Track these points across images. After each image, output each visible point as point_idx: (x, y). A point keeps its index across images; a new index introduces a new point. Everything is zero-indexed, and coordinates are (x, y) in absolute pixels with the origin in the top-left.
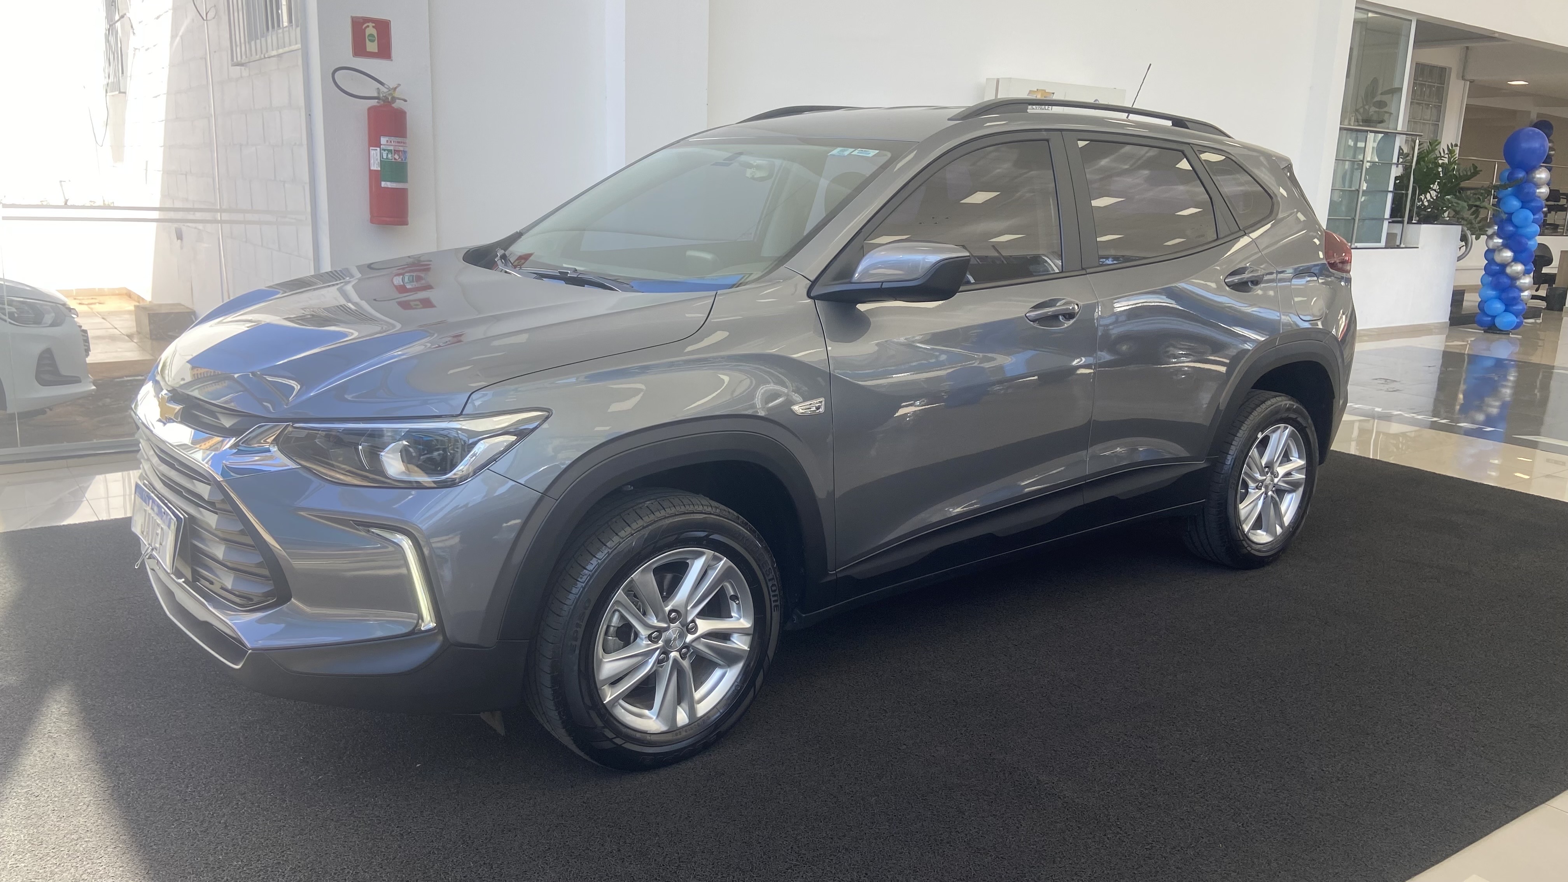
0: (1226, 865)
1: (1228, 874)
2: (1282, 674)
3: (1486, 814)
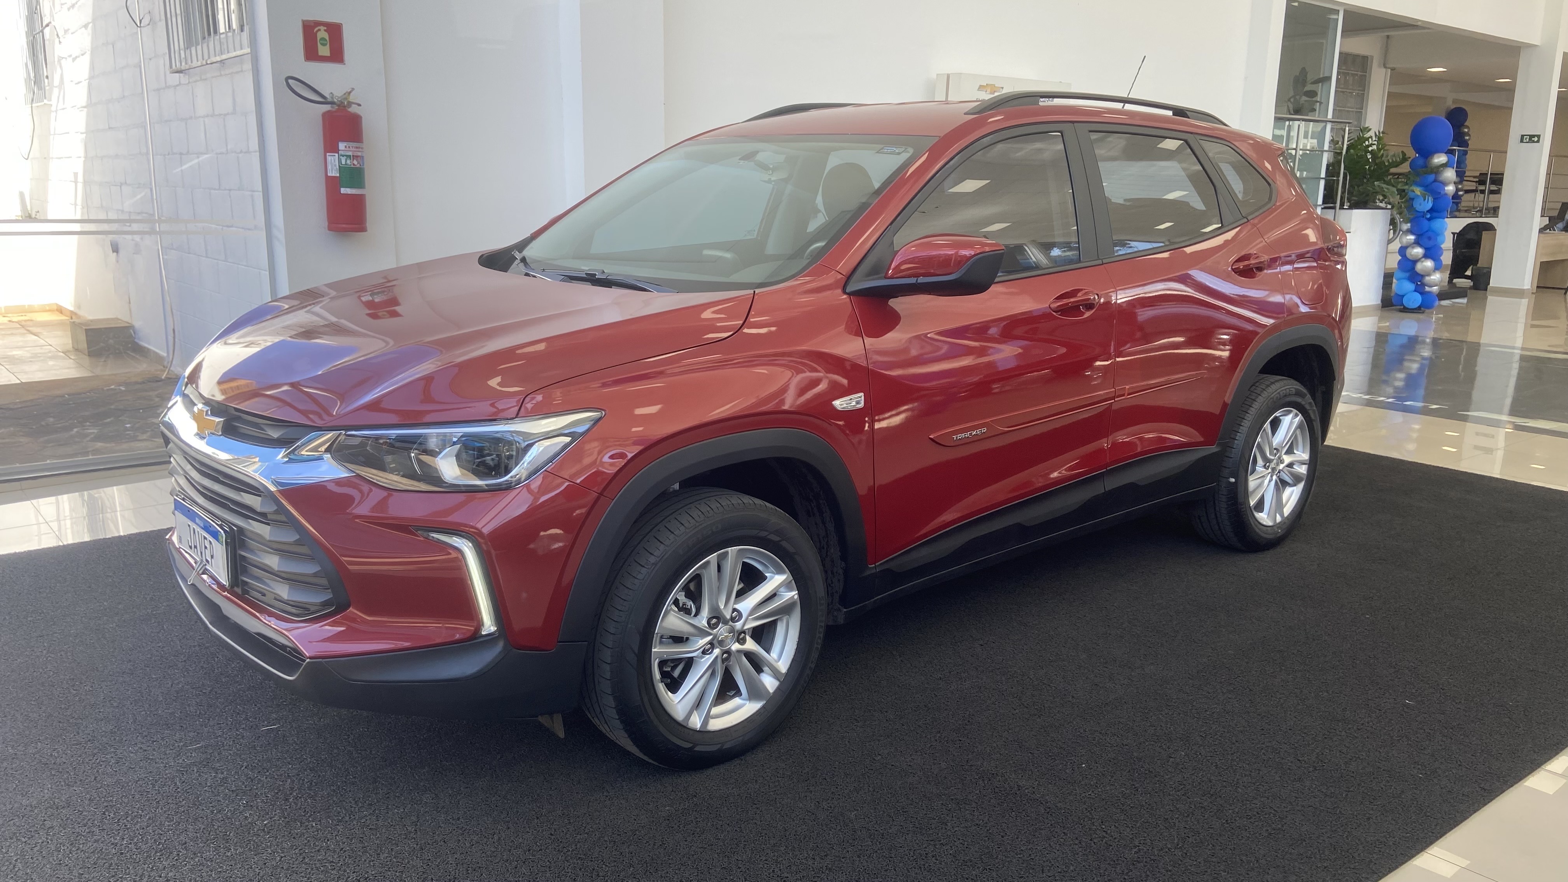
0: (1215, 865)
1: (1218, 874)
2: (1247, 663)
3: (1464, 798)
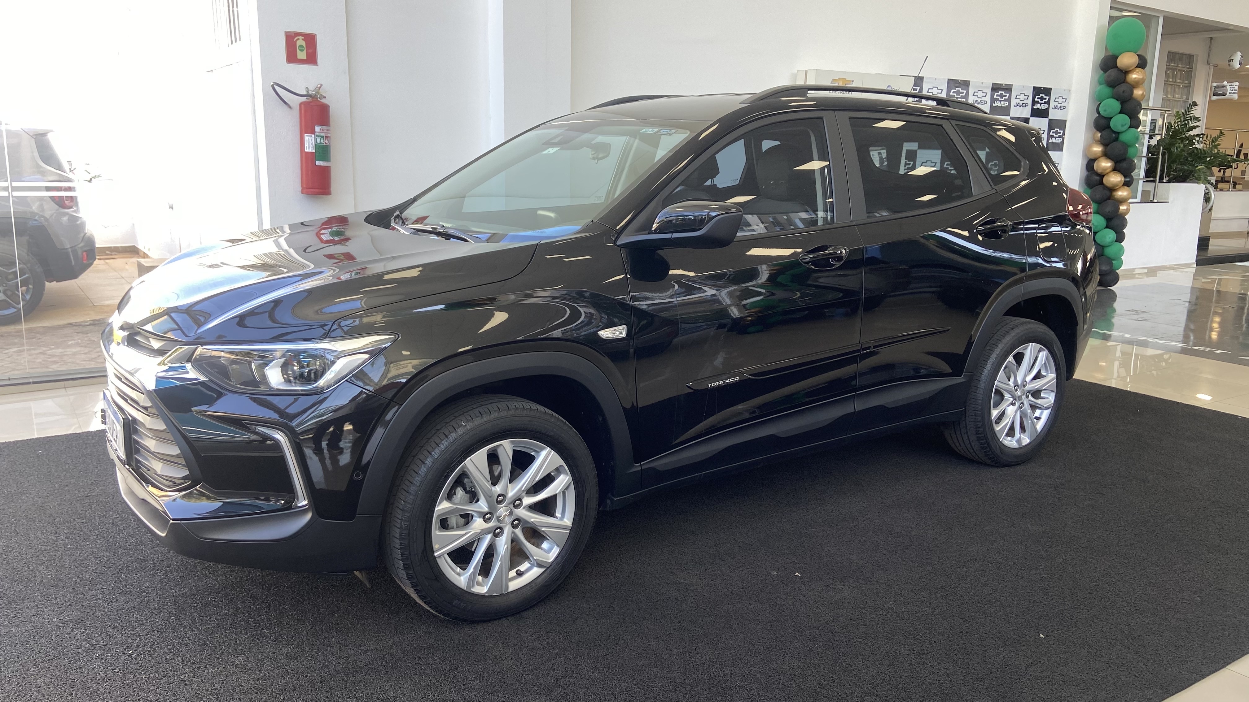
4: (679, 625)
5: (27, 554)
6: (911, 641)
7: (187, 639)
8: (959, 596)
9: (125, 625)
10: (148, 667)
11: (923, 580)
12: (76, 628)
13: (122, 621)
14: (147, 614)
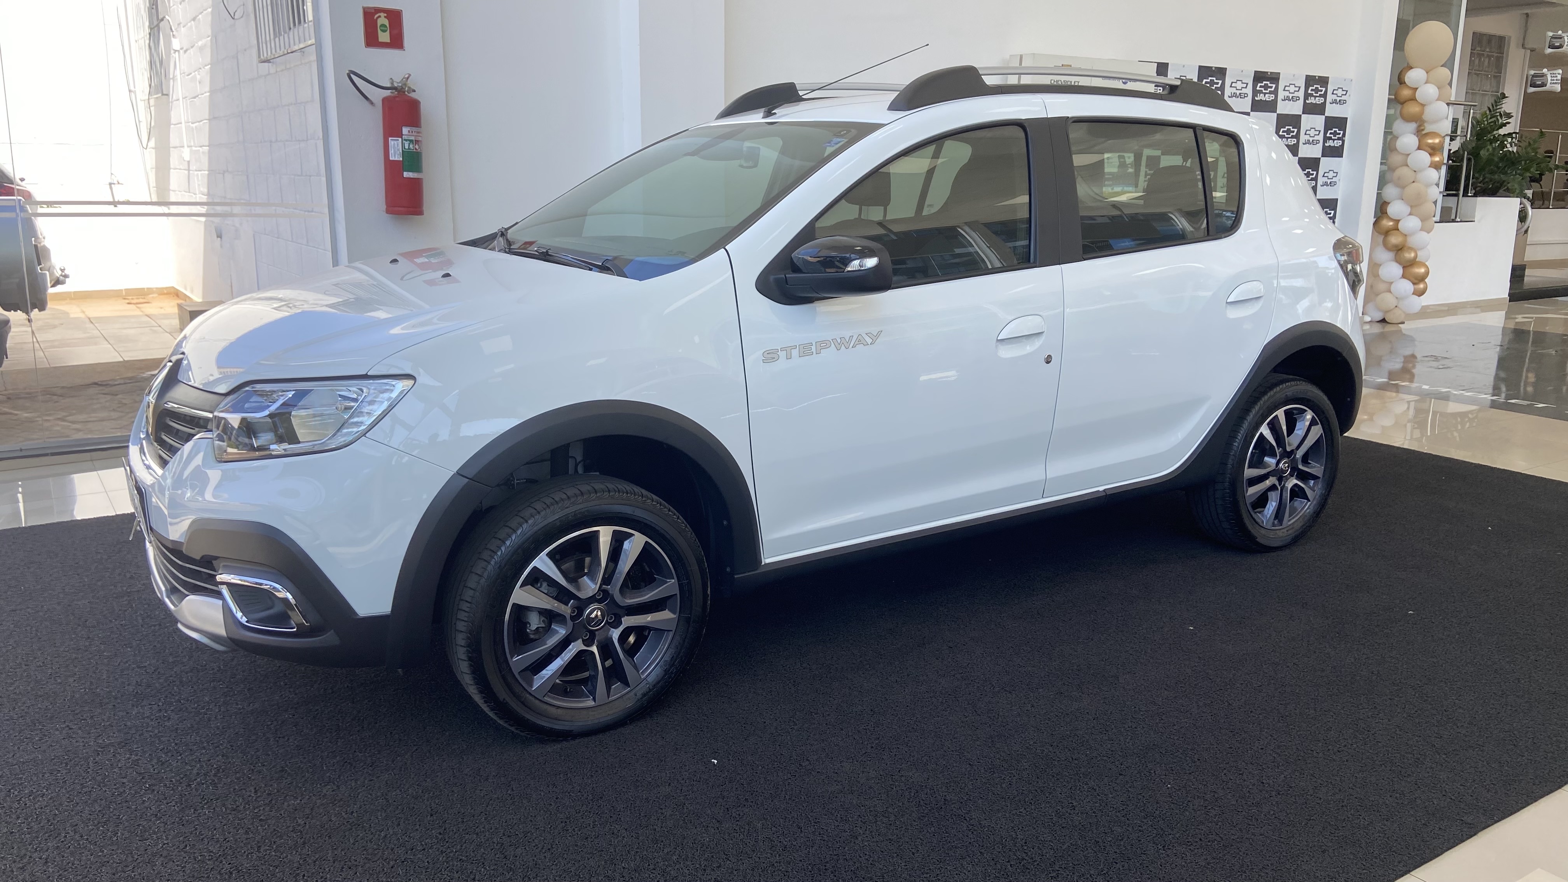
4: (877, 742)
5: (52, 663)
6: (1169, 759)
7: (260, 764)
8: (1226, 704)
9: (180, 749)
10: (212, 800)
11: (1180, 685)
12: (119, 753)
13: (176, 744)
14: (208, 735)
